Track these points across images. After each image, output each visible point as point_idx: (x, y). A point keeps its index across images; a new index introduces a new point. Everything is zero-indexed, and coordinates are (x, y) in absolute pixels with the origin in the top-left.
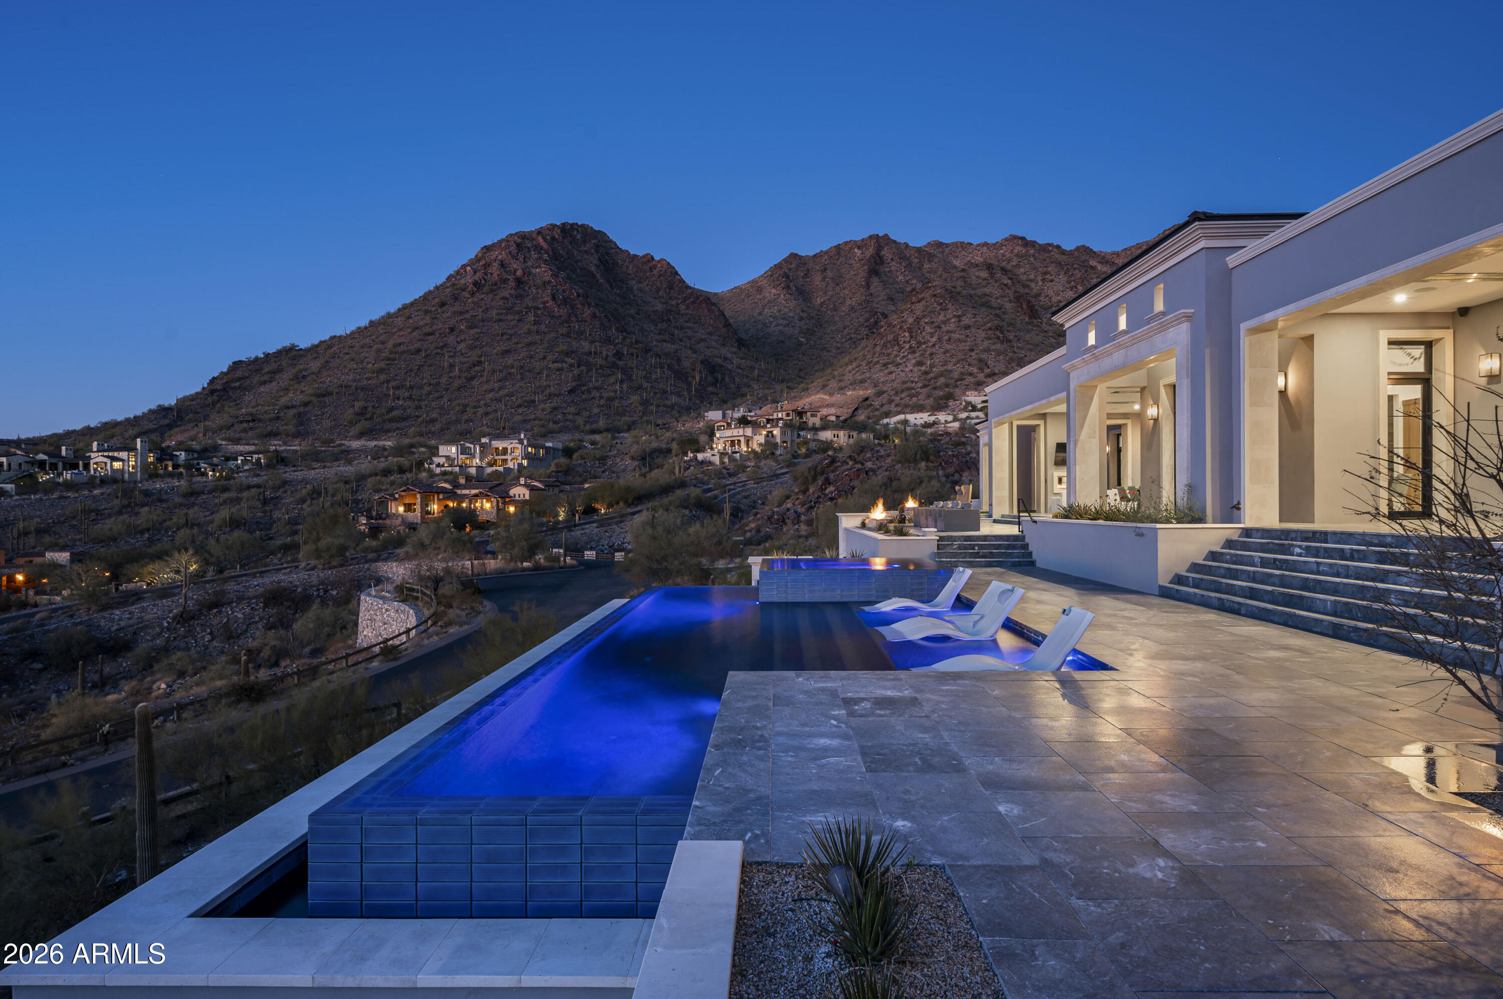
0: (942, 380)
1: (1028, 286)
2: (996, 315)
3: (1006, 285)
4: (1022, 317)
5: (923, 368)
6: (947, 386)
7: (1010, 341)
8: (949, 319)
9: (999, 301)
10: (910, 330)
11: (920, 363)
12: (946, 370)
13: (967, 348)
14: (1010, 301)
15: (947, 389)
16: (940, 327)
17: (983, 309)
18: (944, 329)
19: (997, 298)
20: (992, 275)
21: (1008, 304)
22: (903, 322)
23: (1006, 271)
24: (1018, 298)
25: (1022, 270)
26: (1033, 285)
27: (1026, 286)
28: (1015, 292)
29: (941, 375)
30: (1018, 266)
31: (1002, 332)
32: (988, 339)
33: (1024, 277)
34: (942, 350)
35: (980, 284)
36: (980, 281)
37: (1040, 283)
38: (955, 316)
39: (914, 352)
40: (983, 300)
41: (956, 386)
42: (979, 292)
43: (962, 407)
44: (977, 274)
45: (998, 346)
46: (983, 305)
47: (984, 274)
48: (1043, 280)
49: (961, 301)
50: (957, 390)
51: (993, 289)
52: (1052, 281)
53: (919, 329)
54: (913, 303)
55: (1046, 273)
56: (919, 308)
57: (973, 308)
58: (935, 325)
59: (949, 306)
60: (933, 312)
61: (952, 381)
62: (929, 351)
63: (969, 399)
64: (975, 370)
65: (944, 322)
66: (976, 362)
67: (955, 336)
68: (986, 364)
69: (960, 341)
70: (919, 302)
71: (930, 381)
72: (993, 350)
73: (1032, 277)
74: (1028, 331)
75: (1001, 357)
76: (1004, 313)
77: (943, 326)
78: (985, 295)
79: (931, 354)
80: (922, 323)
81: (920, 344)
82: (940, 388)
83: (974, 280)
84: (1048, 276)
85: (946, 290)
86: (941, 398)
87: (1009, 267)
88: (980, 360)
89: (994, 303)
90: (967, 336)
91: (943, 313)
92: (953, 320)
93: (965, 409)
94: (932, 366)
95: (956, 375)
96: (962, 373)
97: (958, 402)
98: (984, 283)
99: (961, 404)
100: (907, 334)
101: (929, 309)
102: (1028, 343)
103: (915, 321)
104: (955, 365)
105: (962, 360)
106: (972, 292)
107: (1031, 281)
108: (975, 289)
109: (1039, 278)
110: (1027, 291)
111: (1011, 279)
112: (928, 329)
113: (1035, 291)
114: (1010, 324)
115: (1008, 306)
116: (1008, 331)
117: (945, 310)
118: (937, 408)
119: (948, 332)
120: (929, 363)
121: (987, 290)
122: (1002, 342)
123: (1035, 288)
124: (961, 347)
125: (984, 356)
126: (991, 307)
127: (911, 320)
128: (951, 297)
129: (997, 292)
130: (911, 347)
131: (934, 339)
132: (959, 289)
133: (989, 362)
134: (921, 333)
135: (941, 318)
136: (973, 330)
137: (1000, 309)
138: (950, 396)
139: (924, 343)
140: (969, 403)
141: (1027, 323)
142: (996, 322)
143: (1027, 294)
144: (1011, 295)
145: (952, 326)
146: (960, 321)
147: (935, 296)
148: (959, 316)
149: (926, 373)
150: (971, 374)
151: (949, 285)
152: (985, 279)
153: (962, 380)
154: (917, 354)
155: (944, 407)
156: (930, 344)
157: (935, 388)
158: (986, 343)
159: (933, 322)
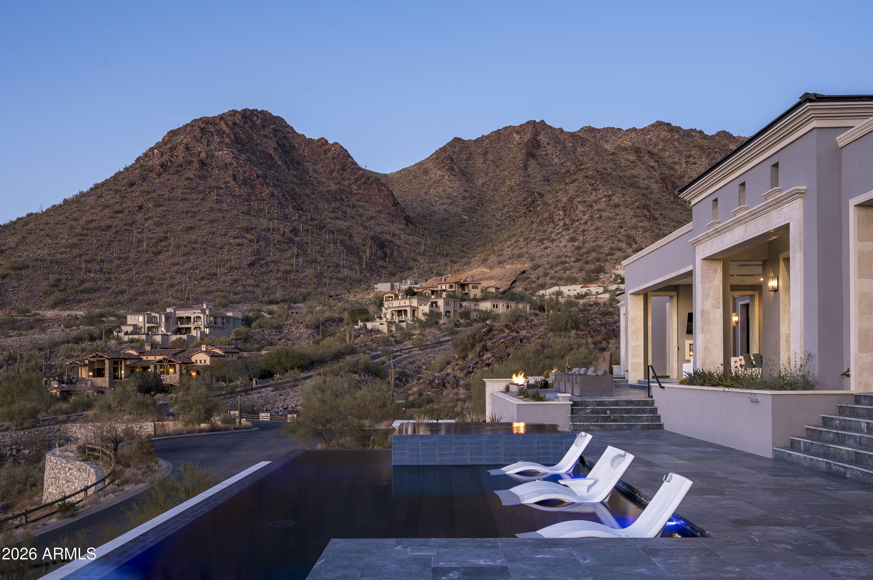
0: (594, 255)
1: (673, 168)
2: (644, 195)
3: (652, 167)
4: (668, 197)
5: (576, 244)
6: (598, 260)
7: (656, 219)
8: (600, 199)
9: (646, 182)
10: (564, 209)
11: (573, 239)
12: (597, 246)
13: (617, 225)
14: (657, 182)
15: (598, 263)
16: (592, 206)
17: (631, 189)
18: (596, 207)
19: (644, 179)
20: (640, 158)
21: (654, 185)
22: (557, 201)
23: (652, 155)
24: (663, 179)
25: (667, 154)
26: (677, 167)
27: (671, 168)
28: (661, 173)
29: (593, 250)
30: (664, 150)
31: (649, 211)
32: (636, 216)
33: (669, 161)
34: (594, 227)
35: (628, 166)
36: (629, 163)
37: (684, 165)
38: (605, 196)
39: (568, 229)
40: (632, 181)
41: (607, 260)
42: (628, 173)
43: (612, 279)
44: (626, 157)
45: (646, 224)
46: (631, 185)
47: (632, 157)
48: (687, 163)
49: (611, 182)
50: (607, 264)
51: (640, 171)
52: (695, 163)
53: (572, 207)
54: (566, 184)
55: (689, 156)
56: (572, 189)
57: (622, 188)
58: (587, 204)
59: (600, 187)
60: (585, 192)
61: (603, 256)
62: (582, 227)
63: (618, 272)
64: (624, 246)
65: (595, 202)
66: (624, 238)
67: (605, 214)
68: (634, 240)
69: (609, 218)
70: (572, 182)
71: (582, 255)
72: (641, 227)
73: (676, 160)
74: (673, 209)
75: (648, 234)
76: (651, 193)
77: (594, 205)
78: (634, 176)
79: (584, 231)
80: (575, 202)
81: (573, 221)
82: (592, 262)
83: (623, 163)
84: (691, 159)
85: (598, 172)
86: (593, 272)
87: (655, 151)
88: (629, 237)
89: (642, 184)
90: (616, 214)
91: (594, 193)
92: (604, 199)
93: (615, 281)
94: (584, 242)
95: (606, 250)
96: (612, 249)
97: (608, 275)
98: (632, 165)
99: (611, 277)
100: (561, 212)
101: (581, 190)
102: (673, 220)
103: (568, 200)
104: (605, 241)
105: (612, 236)
106: (622, 174)
107: (676, 163)
108: (625, 171)
109: (683, 161)
110: (672, 172)
111: (658, 162)
112: (581, 207)
113: (679, 173)
114: (657, 203)
115: (655, 186)
116: (654, 209)
117: (596, 190)
118: (588, 281)
119: (599, 210)
120: (581, 238)
121: (635, 172)
122: (649, 220)
123: (679, 170)
124: (611, 223)
125: (632, 233)
126: (638, 187)
127: (565, 200)
128: (602, 179)
129: (644, 174)
130: (565, 224)
131: (586, 217)
132: (610, 171)
133: (637, 238)
134: (574, 211)
135: (593, 197)
136: (622, 209)
137: (647, 189)
138: (600, 270)
139: (578, 220)
140: (618, 276)
141: (671, 202)
142: (643, 202)
143: (672, 175)
144: (657, 176)
145: (602, 205)
146: (610, 200)
147: (587, 177)
148: (609, 196)
149: (579, 248)
150: (620, 249)
151: (600, 168)
152: (633, 162)
153: (612, 254)
154: (571, 231)
155: (595, 280)
156: (583, 222)
157: (587, 262)
158: (634, 220)
159: (585, 201)
